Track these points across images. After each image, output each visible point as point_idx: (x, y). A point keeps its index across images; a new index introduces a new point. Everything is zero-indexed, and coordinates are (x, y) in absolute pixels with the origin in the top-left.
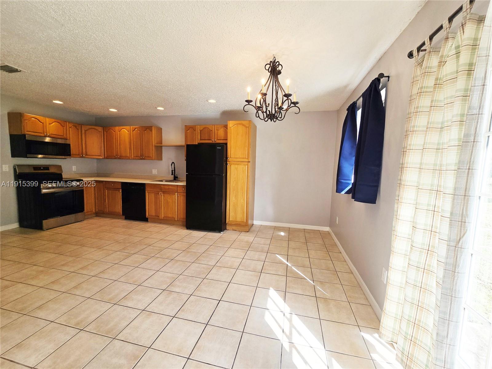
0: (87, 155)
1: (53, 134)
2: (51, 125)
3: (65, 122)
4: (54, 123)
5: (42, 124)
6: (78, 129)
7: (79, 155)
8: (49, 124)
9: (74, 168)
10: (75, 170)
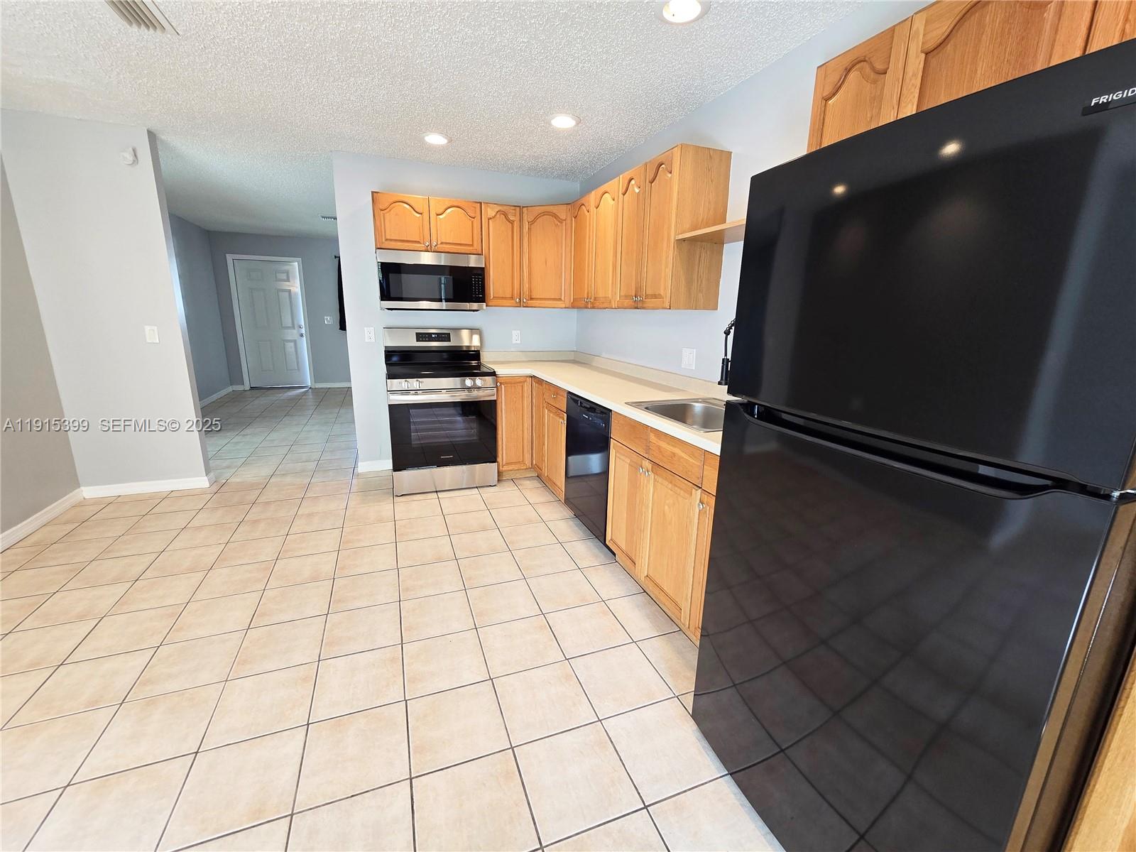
0: (531, 299)
1: (446, 243)
2: (441, 217)
3: (478, 203)
4: (449, 210)
5: (418, 215)
6: (512, 222)
7: (512, 298)
8: (437, 215)
9: (516, 337)
10: (519, 342)
